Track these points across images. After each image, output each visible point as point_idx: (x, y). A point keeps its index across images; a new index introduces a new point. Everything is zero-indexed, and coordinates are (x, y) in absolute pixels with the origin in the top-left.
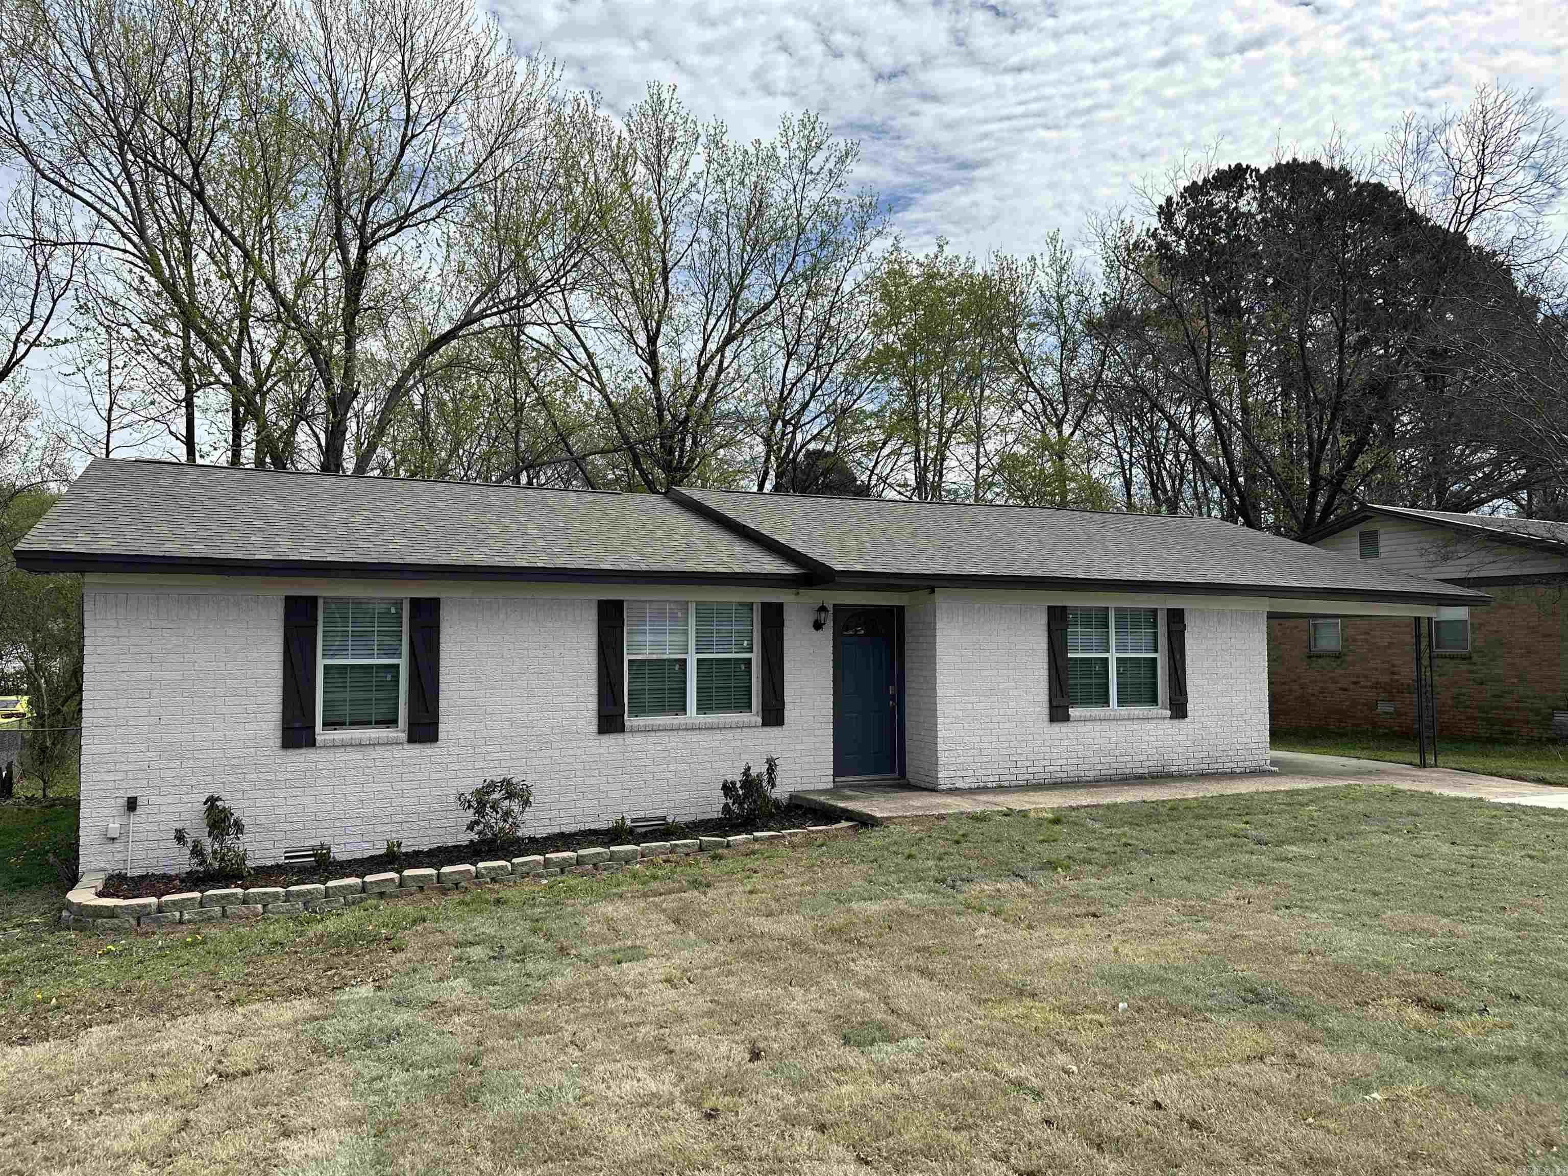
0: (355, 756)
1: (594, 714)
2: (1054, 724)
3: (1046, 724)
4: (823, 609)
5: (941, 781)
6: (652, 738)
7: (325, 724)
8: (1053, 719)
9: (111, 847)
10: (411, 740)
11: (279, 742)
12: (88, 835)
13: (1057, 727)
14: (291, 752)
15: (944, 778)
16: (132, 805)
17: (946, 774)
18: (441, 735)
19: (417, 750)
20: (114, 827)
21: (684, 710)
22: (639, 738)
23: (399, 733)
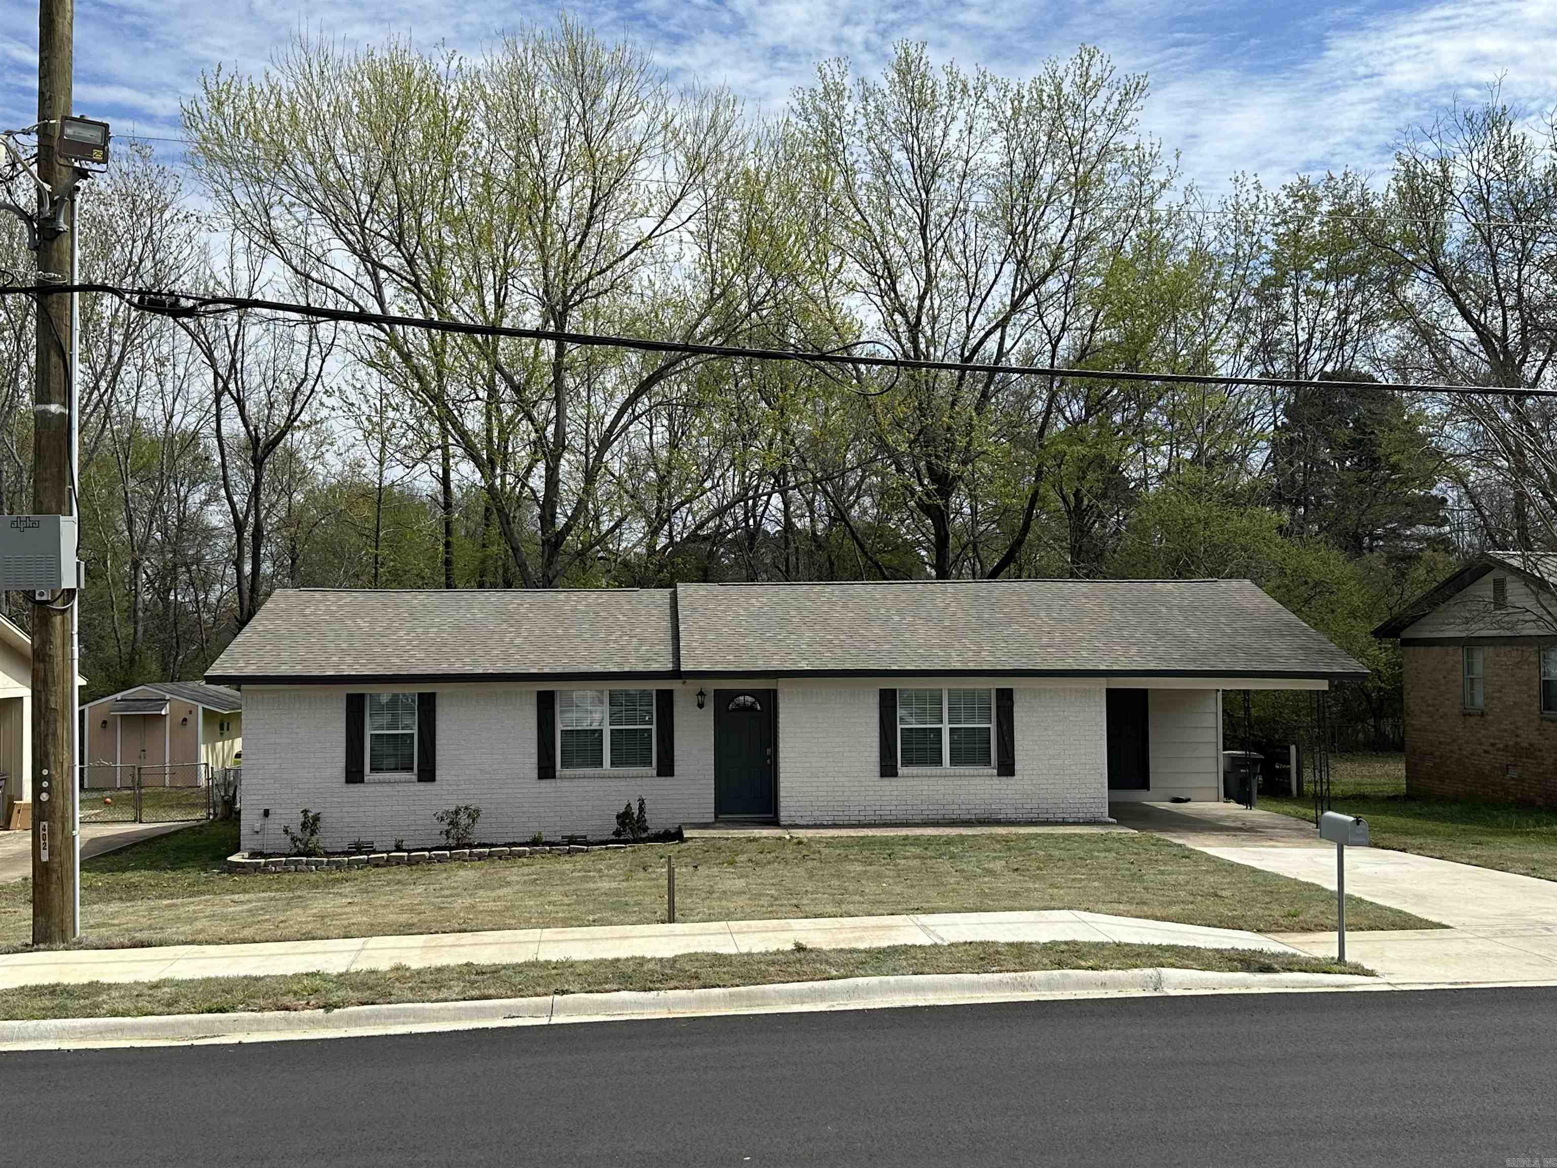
0: (387, 789)
1: (536, 766)
2: (885, 779)
3: (878, 778)
4: (701, 694)
5: (782, 819)
6: (576, 783)
7: (372, 770)
8: (883, 775)
9: (256, 837)
10: (420, 780)
11: (344, 780)
12: (245, 830)
13: (887, 781)
14: (351, 785)
15: (784, 815)
16: (266, 813)
17: (786, 814)
18: (437, 778)
19: (422, 786)
20: (257, 827)
21: (601, 765)
22: (566, 783)
23: (413, 776)
